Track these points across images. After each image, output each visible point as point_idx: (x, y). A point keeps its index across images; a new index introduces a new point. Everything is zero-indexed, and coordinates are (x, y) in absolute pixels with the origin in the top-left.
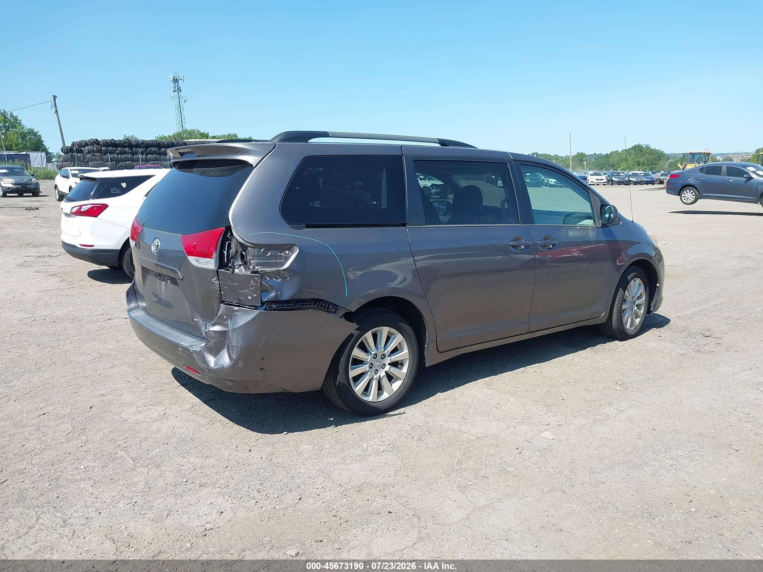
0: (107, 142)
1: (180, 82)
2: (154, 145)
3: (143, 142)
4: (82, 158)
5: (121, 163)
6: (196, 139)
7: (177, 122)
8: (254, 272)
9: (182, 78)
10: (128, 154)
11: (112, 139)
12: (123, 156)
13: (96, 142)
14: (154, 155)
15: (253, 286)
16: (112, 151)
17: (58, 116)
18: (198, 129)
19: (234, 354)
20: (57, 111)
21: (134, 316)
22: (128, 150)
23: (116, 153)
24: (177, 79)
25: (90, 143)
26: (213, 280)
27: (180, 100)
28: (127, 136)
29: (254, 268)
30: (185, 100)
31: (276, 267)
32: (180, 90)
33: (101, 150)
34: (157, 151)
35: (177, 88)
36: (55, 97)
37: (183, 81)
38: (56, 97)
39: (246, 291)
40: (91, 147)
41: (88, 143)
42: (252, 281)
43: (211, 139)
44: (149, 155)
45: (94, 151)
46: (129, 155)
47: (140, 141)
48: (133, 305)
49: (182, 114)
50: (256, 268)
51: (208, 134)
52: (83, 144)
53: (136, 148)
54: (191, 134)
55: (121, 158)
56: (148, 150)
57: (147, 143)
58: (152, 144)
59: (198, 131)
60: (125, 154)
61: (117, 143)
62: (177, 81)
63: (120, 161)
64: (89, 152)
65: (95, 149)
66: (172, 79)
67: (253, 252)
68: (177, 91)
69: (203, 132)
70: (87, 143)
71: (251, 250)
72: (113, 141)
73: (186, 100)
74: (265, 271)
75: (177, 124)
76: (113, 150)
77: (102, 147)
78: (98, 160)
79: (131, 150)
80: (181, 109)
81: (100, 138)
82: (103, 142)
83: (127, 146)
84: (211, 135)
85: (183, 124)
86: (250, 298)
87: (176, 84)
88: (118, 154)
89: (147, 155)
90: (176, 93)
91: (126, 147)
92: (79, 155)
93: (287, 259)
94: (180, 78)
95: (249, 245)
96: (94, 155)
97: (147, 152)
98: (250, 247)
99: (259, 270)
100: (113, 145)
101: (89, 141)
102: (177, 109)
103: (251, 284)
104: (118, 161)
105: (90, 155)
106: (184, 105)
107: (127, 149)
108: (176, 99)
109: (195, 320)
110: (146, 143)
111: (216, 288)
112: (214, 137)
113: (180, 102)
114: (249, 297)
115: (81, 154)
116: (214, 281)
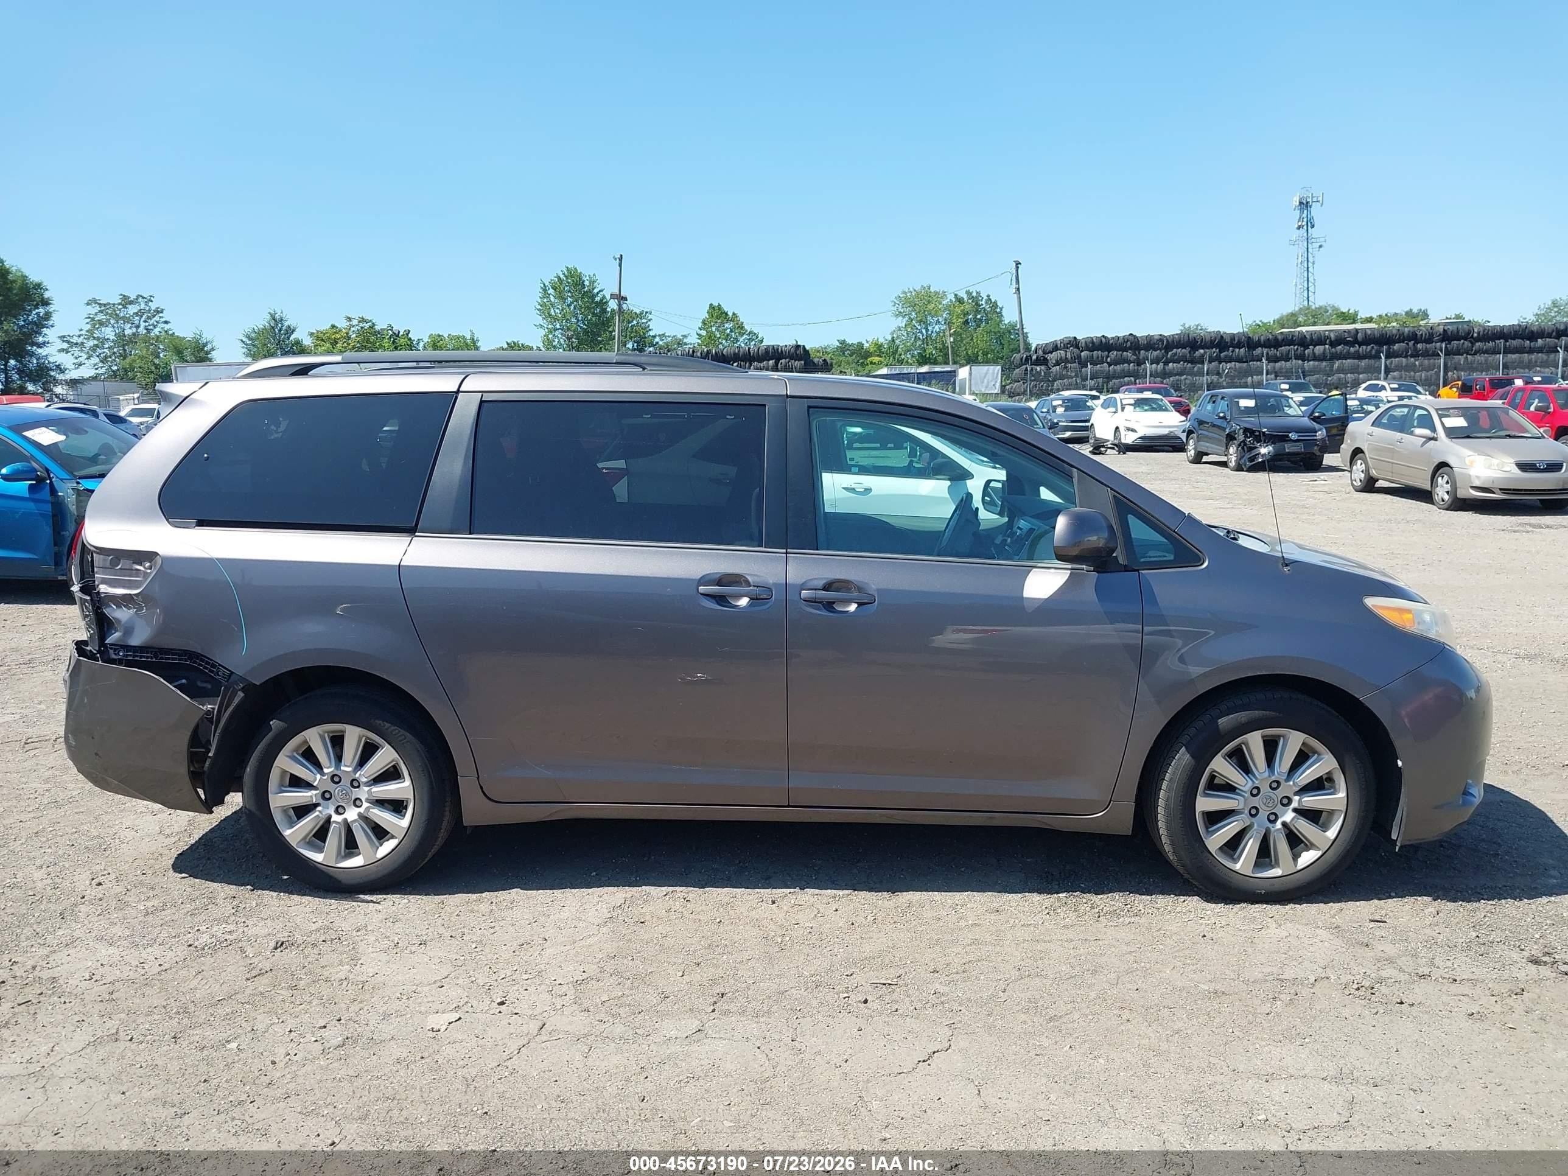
0: (1093, 342)
1: (1315, 209)
2: (1183, 344)
3: (1162, 338)
4: (1043, 374)
5: (1113, 381)
6: (1327, 325)
7: (1298, 292)
9: (1320, 199)
10: (1129, 362)
11: (1103, 336)
12: (1118, 368)
13: (1074, 343)
14: (1182, 363)
16: (1100, 359)
17: (1019, 298)
18: (1336, 305)
20: (1018, 289)
22: (1130, 355)
23: (1108, 363)
24: (1307, 203)
25: (1062, 345)
27: (1309, 245)
28: (1187, 326)
30: (1319, 244)
32: (1311, 223)
33: (1079, 357)
34: (1188, 356)
35: (1305, 220)
36: (1018, 263)
37: (1322, 206)
38: (1020, 264)
40: (1062, 352)
41: (1059, 346)
43: (1362, 323)
44: (1171, 364)
45: (1066, 361)
46: (1132, 365)
47: (1156, 337)
49: (1310, 274)
51: (1356, 314)
52: (1050, 348)
53: (1147, 350)
54: (1316, 315)
55: (1115, 371)
56: (1170, 353)
57: (1170, 340)
58: (1180, 341)
59: (1335, 309)
60: (1123, 364)
61: (1111, 342)
62: (1307, 207)
63: (1114, 378)
64: (1057, 363)
65: (1069, 356)
66: (1298, 203)
68: (1305, 227)
69: (1345, 310)
70: (1057, 346)
72: (1103, 339)
73: (1323, 244)
75: (1298, 295)
76: (1102, 357)
77: (1082, 351)
78: (1072, 378)
79: (1136, 355)
80: (1310, 265)
81: (1082, 335)
82: (1086, 342)
83: (1130, 348)
84: (1362, 315)
85: (1310, 294)
87: (1305, 212)
88: (1110, 365)
89: (1166, 363)
90: (1303, 231)
91: (1126, 349)
92: (1038, 369)
94: (1315, 199)
96: (1066, 367)
97: (1167, 357)
100: (1103, 345)
101: (1062, 341)
102: (1299, 266)
104: (1108, 377)
105: (1058, 367)
106: (1317, 256)
107: (1128, 354)
108: (1301, 243)
110: (1167, 341)
112: (1370, 320)
113: (1309, 250)
115: (1043, 367)
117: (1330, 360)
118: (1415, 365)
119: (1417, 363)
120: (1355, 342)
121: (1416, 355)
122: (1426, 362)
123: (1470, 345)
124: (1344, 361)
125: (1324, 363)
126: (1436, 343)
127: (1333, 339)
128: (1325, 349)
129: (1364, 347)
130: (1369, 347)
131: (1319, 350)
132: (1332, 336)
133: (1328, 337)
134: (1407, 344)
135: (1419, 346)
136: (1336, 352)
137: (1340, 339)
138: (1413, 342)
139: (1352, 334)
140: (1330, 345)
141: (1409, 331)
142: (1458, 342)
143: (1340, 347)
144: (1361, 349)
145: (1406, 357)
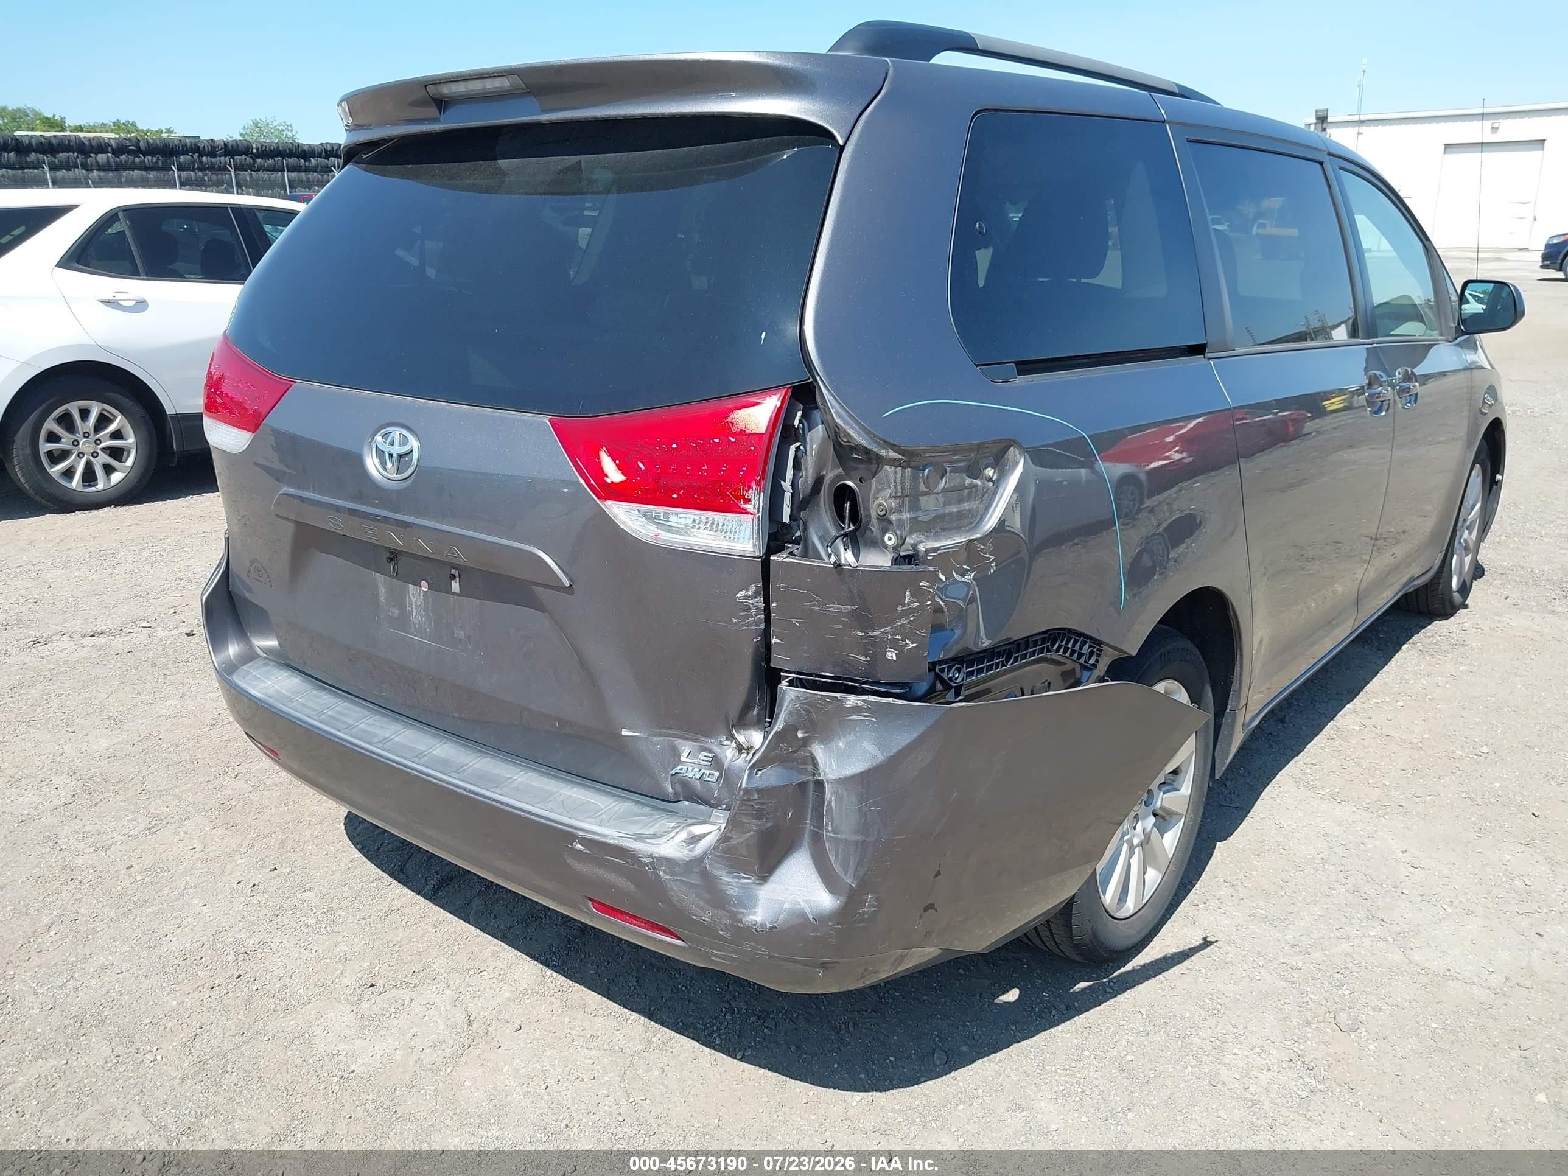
8: (905, 557)
15: (908, 613)
19: (851, 872)
21: (266, 694)
26: (741, 594)
29: (902, 541)
31: (958, 529)
39: (882, 633)
42: (908, 594)
48: (233, 649)
50: (910, 541)
67: (899, 479)
71: (896, 473)
74: (939, 548)
86: (891, 655)
93: (988, 497)
95: (892, 454)
98: (893, 462)
99: (922, 548)
103: (903, 605)
109: (625, 733)
111: (750, 624)
114: (889, 654)
116: (746, 597)
117: (116, 170)
118: (204, 180)
119: (206, 178)
120: (138, 151)
121: (202, 168)
122: (214, 177)
123: (251, 161)
124: (131, 172)
125: (111, 174)
126: (220, 157)
127: (114, 147)
128: (108, 158)
129: (150, 158)
130: (155, 159)
131: (102, 159)
132: (113, 143)
133: (109, 145)
134: (191, 156)
135: (204, 159)
136: (121, 162)
137: (122, 147)
138: (197, 154)
139: (134, 143)
140: (113, 154)
141: (191, 143)
142: (240, 157)
143: (124, 156)
144: (146, 159)
145: (193, 170)
